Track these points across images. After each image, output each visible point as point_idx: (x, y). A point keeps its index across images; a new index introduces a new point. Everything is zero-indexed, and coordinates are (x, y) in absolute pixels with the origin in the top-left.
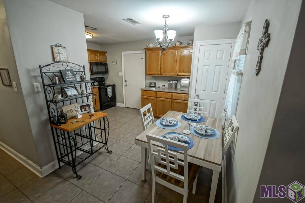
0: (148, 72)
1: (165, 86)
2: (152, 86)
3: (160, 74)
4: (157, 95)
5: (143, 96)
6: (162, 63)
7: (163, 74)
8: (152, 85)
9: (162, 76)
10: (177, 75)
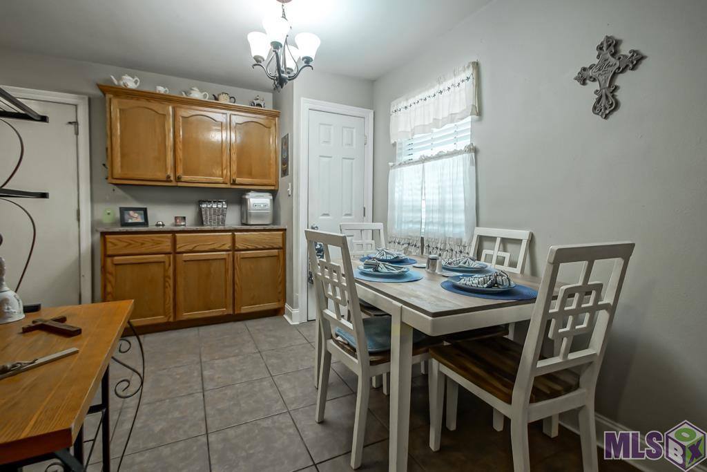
0: (118, 171)
1: (184, 218)
2: (130, 221)
3: (172, 178)
4: (178, 246)
5: (110, 256)
6: (180, 146)
7: (185, 178)
8: (132, 217)
9: (180, 184)
10: (234, 183)
